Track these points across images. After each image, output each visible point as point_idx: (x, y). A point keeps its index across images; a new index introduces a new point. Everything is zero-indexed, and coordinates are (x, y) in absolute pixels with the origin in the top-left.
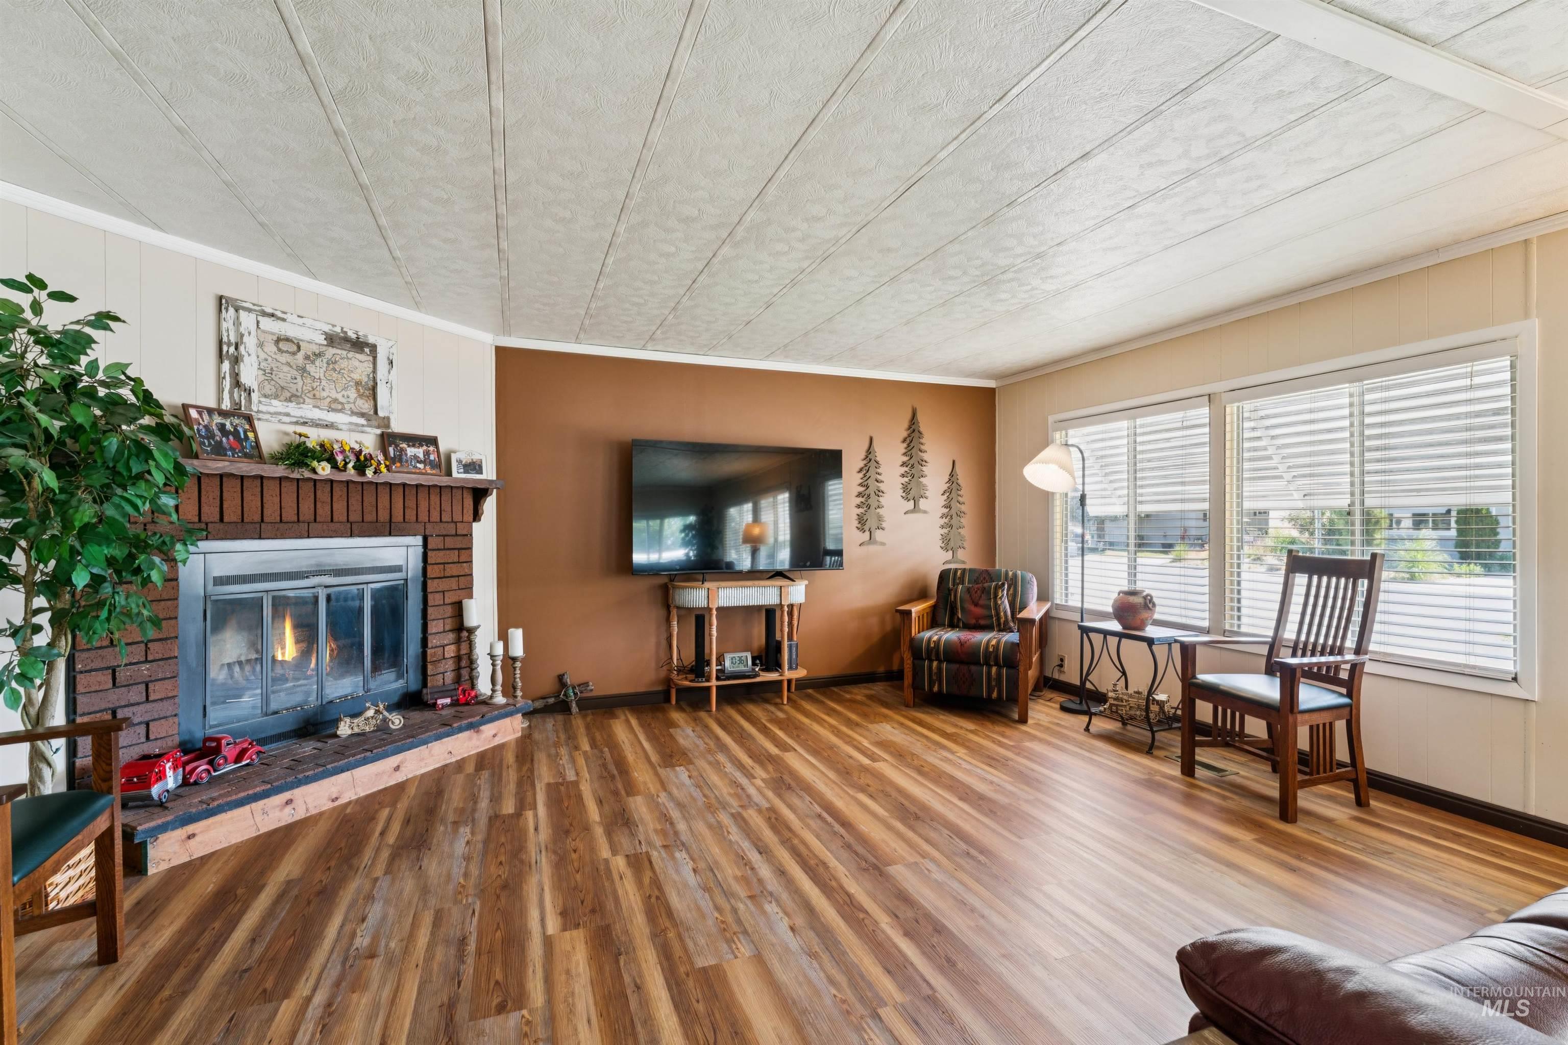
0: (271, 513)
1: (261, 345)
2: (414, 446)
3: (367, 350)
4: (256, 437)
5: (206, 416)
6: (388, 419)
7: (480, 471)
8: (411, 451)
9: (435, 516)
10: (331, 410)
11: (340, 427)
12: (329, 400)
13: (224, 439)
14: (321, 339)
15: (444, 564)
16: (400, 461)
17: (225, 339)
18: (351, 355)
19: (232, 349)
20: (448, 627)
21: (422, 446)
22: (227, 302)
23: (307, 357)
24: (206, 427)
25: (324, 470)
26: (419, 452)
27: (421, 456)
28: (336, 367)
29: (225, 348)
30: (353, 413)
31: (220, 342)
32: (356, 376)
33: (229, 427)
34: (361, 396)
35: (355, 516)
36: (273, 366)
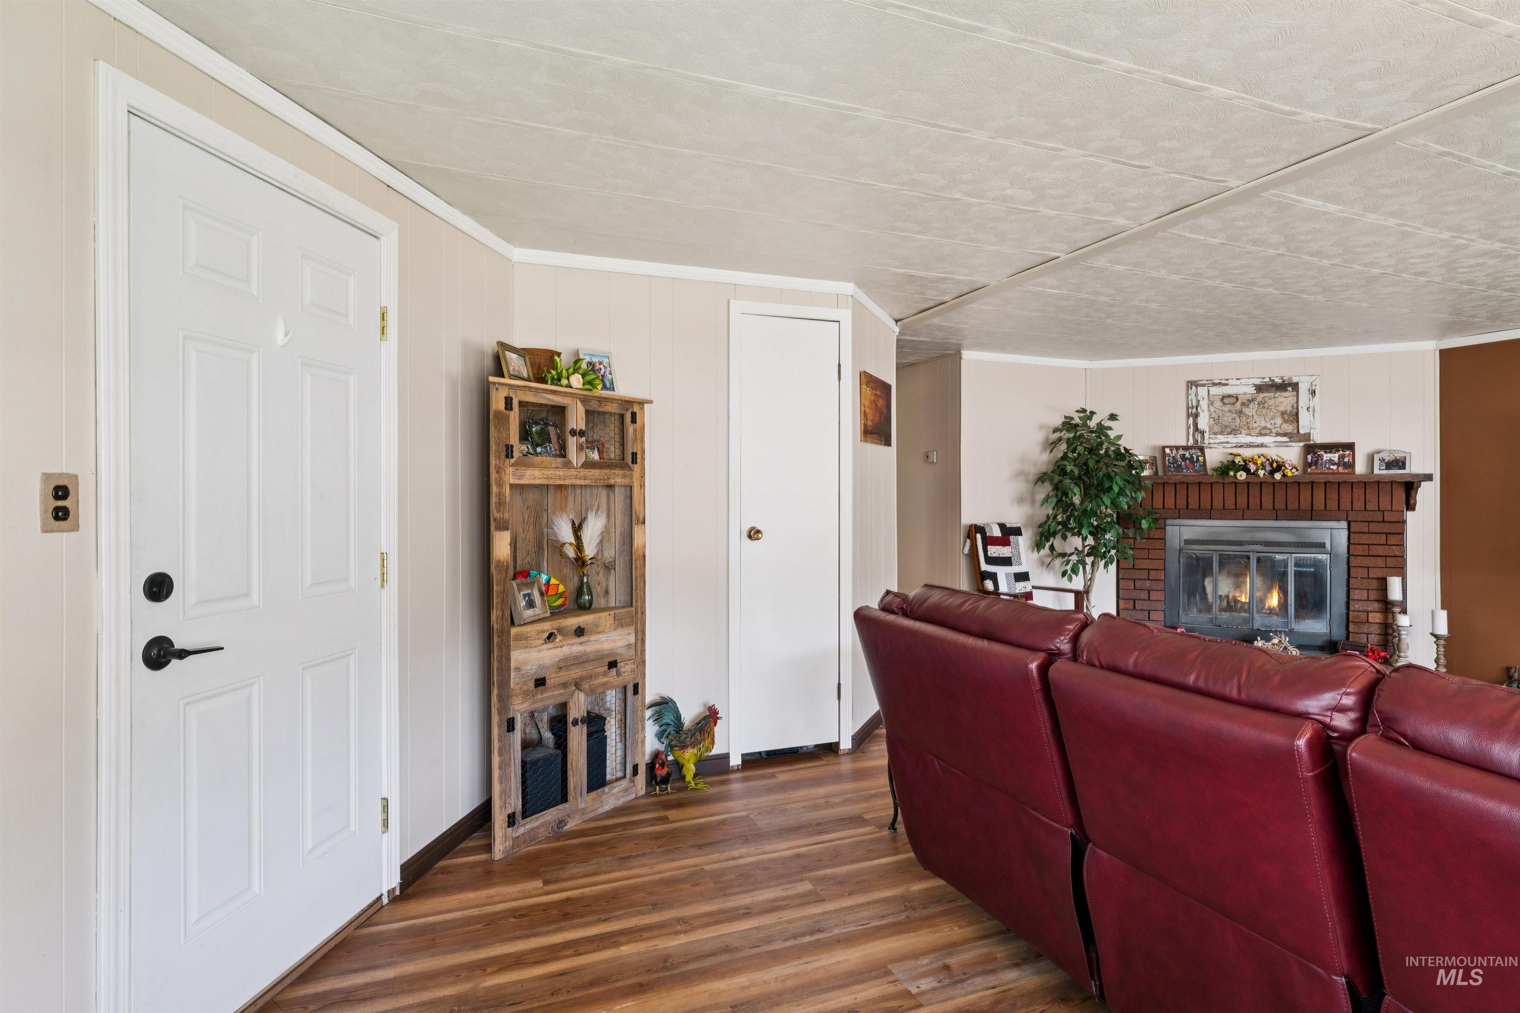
0: (1218, 503)
1: (1211, 403)
2: (1330, 452)
3: (1290, 389)
4: (1205, 460)
5: (1174, 452)
6: (1309, 434)
7: (1403, 467)
8: (1326, 457)
10: (1261, 434)
11: (1268, 445)
12: (1260, 428)
13: (1183, 463)
14: (1252, 390)
15: (1369, 545)
16: (1316, 463)
17: (1190, 405)
18: (1278, 394)
19: (1194, 410)
20: (1372, 597)
21: (1338, 451)
22: (1191, 384)
23: (1243, 404)
24: (1173, 457)
25: (1242, 476)
26: (1335, 457)
27: (1336, 460)
28: (1266, 405)
29: (1190, 411)
30: (1278, 434)
31: (1188, 408)
32: (1282, 408)
33: (1187, 455)
34: (1285, 421)
35: (1280, 505)
36: (1220, 414)
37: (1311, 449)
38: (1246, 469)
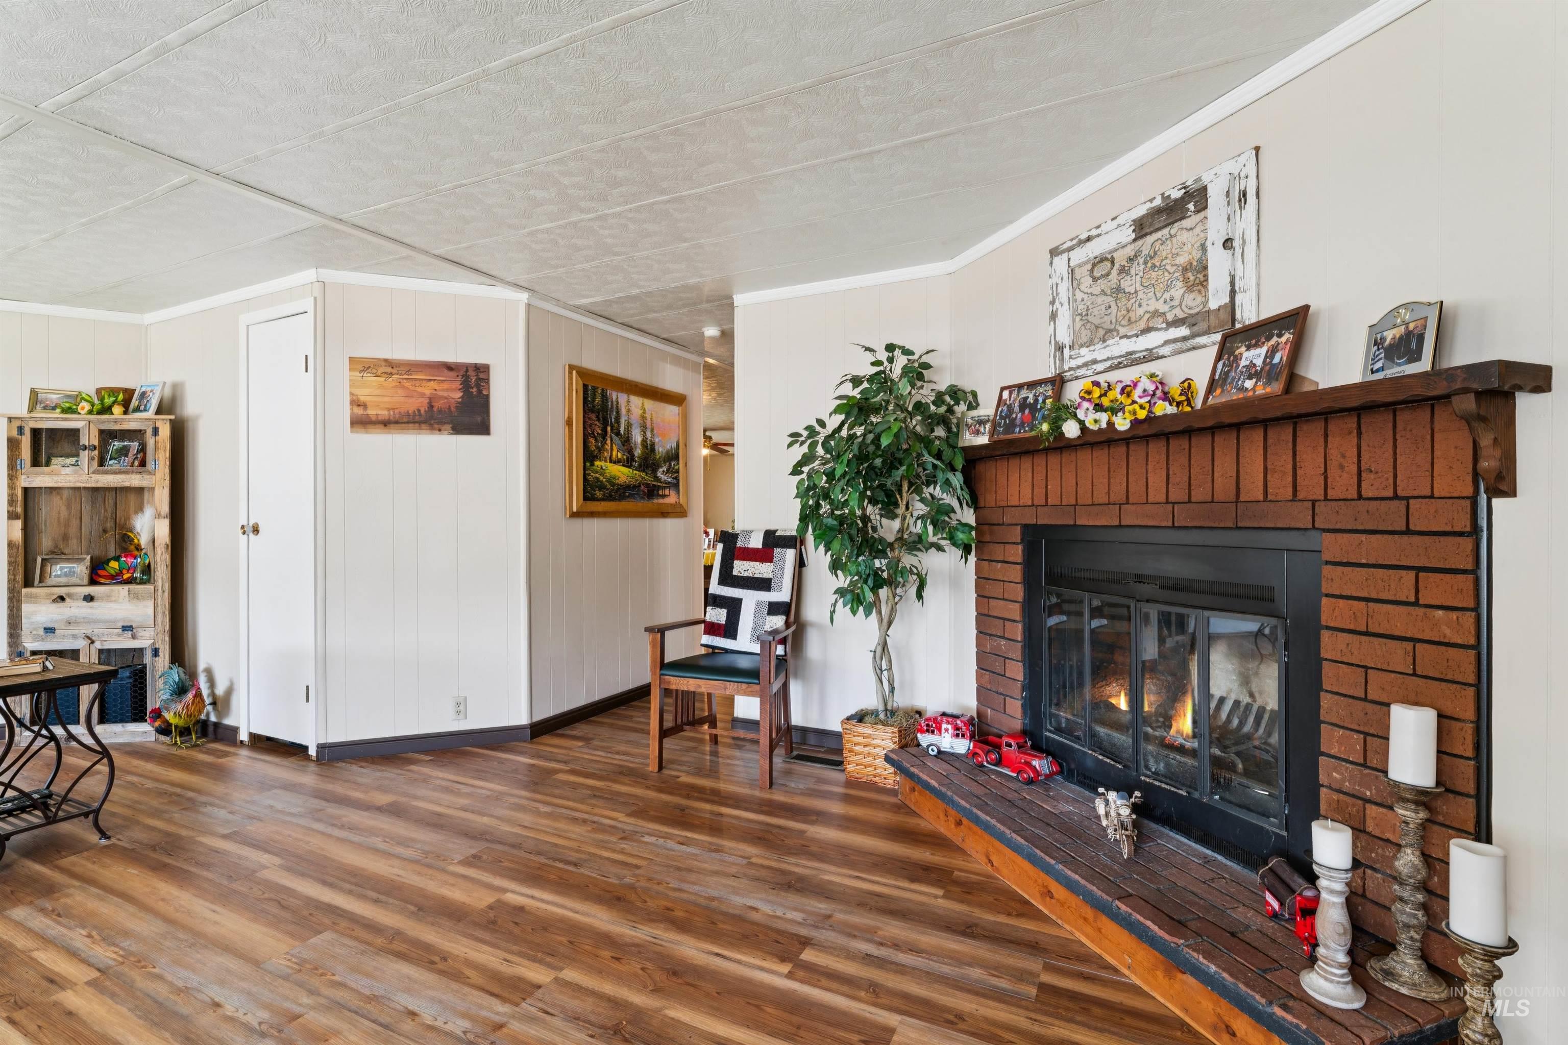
1: (1075, 283)
2: (1256, 344)
3: (1193, 206)
6: (1230, 308)
8: (1246, 358)
9: (1343, 485)
10: (1148, 330)
12: (1147, 316)
14: (1133, 234)
17: (1051, 298)
18: (1174, 229)
22: (1052, 255)
23: (1121, 270)
27: (1260, 361)
28: (1156, 261)
29: (1051, 309)
30: (1176, 322)
32: (1179, 260)
33: (1031, 399)
34: (1188, 288)
35: (1179, 493)
36: (1089, 303)
37: (1231, 342)
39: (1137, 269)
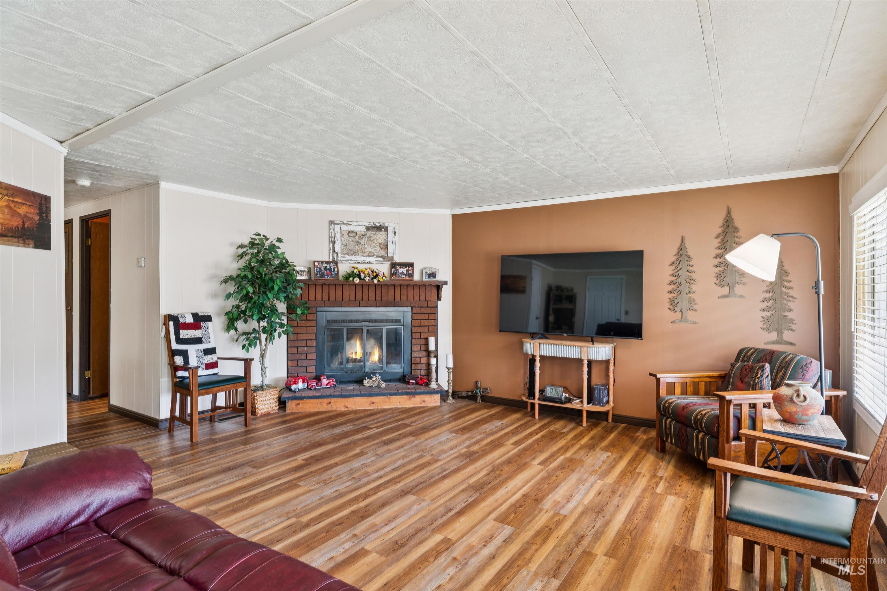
0: (346, 298)
1: (342, 236)
2: (403, 268)
3: (383, 230)
4: (338, 270)
5: (320, 264)
6: (393, 257)
7: (435, 277)
8: (401, 270)
9: (416, 298)
10: (369, 256)
11: (373, 263)
12: (368, 252)
13: (325, 272)
14: (364, 229)
15: (421, 320)
16: (396, 274)
17: (331, 236)
18: (377, 233)
19: (333, 239)
20: (422, 349)
21: (406, 267)
22: (331, 223)
23: (360, 237)
24: (320, 268)
25: (357, 280)
26: (404, 270)
27: (405, 272)
28: (371, 239)
29: (331, 239)
30: (377, 256)
31: (329, 237)
32: (379, 241)
33: (328, 267)
34: (381, 249)
35: (378, 298)
36: (347, 242)
37: (394, 265)
38: (359, 276)
39: (365, 239)
